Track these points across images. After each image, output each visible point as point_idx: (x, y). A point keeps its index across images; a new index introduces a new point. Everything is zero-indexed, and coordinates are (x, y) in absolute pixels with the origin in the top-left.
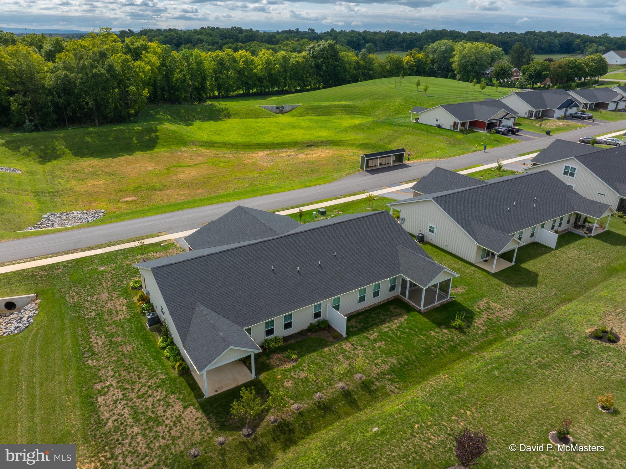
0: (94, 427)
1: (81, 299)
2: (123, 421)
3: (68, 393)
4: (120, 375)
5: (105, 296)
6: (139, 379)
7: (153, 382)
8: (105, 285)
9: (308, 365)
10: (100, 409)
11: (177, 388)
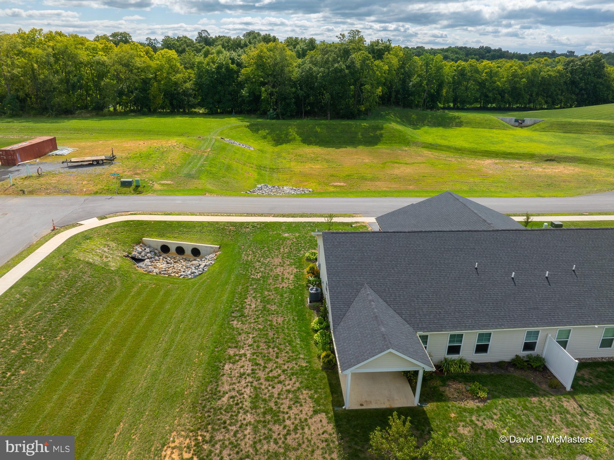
0: (208, 397)
1: (254, 259)
2: (240, 401)
3: (201, 349)
4: (258, 347)
5: (277, 261)
6: (277, 357)
7: (291, 366)
8: (282, 250)
9: (501, 414)
10: (222, 378)
11: (315, 383)
